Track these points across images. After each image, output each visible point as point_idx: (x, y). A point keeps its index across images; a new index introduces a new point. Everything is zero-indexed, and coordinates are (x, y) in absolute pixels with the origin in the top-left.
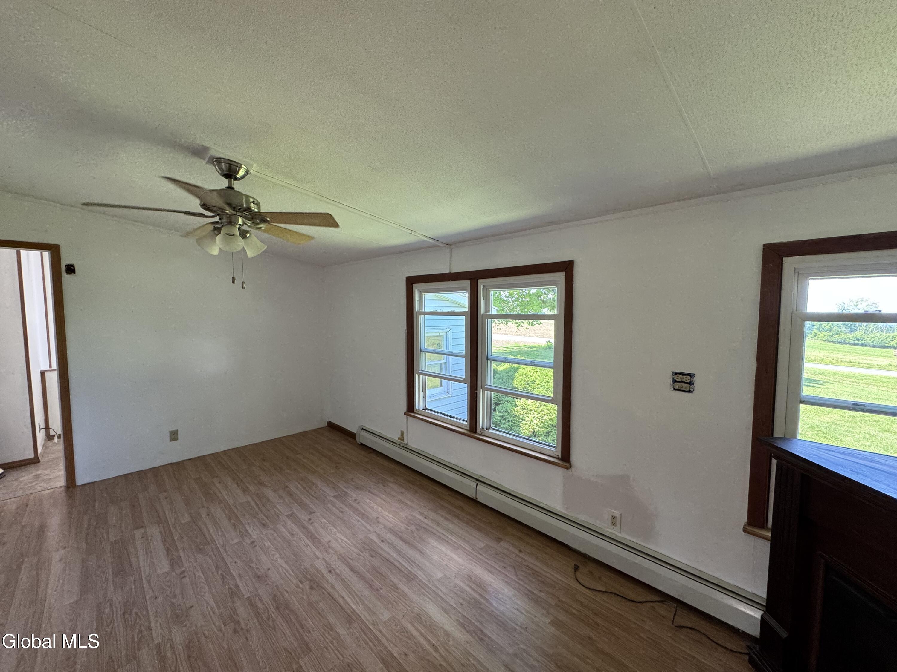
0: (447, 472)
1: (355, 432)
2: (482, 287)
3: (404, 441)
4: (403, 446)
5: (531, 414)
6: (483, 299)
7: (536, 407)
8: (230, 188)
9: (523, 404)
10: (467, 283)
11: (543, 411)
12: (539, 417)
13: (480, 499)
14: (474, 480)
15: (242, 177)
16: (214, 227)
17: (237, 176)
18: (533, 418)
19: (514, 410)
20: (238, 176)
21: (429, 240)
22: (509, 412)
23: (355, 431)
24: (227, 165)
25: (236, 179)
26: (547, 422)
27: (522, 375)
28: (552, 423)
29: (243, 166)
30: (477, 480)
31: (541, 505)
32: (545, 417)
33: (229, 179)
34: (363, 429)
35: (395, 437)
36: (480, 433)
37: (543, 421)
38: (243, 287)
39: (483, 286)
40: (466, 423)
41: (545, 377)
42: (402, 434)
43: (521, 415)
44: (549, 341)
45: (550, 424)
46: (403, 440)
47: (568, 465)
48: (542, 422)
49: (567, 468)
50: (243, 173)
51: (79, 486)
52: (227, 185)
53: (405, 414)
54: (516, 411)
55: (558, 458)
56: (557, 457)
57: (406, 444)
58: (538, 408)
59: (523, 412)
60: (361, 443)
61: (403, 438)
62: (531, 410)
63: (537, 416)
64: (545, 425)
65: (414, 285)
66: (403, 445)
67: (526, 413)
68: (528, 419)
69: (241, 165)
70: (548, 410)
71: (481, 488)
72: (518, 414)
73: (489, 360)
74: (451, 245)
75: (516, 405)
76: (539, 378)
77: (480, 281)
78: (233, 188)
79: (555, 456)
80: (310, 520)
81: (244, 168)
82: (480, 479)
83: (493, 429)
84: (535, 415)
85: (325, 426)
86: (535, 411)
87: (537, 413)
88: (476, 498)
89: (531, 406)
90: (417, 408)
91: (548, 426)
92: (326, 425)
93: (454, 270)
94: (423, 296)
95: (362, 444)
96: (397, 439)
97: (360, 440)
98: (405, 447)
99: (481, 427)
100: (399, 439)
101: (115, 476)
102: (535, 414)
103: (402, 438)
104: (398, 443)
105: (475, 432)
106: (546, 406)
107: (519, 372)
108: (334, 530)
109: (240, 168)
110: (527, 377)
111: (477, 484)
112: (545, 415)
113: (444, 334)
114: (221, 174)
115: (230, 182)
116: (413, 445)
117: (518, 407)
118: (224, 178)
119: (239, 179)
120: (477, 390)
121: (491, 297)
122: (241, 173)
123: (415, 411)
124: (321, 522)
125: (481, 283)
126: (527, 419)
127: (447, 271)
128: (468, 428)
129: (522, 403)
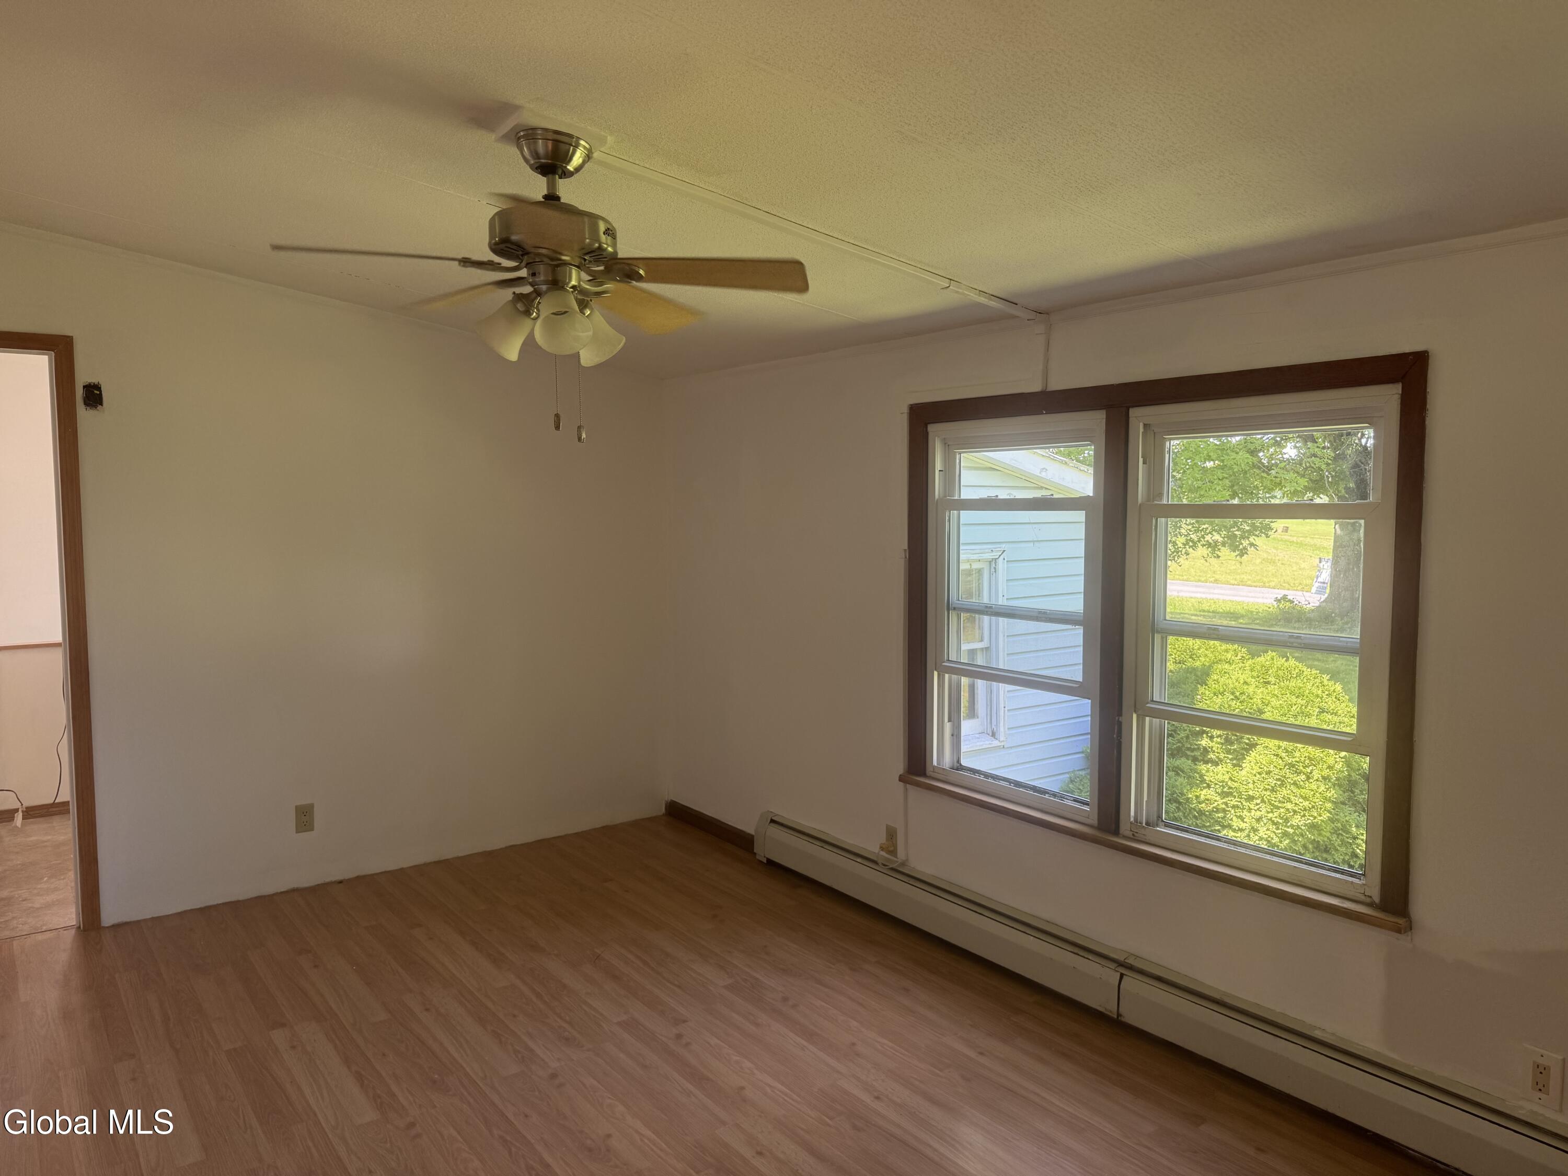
0: (1028, 941)
1: (753, 833)
2: (1141, 430)
3: (896, 856)
4: (892, 869)
5: (1250, 810)
6: (1144, 463)
7: (1266, 790)
8: (551, 198)
9: (1226, 777)
10: (1096, 420)
11: (1290, 801)
12: (1276, 820)
13: (1132, 1017)
14: (1113, 966)
15: (578, 169)
16: (514, 293)
17: (568, 167)
18: (1258, 820)
19: (1197, 797)
20: (570, 168)
21: (993, 304)
22: (1180, 803)
23: (750, 830)
24: (550, 144)
25: (566, 174)
26: (1302, 835)
27: (1222, 694)
28: (1319, 839)
29: (582, 142)
30: (1121, 964)
31: (1317, 1034)
32: (1296, 820)
33: (550, 176)
34: (772, 821)
35: (872, 845)
36: (1129, 834)
37: (1291, 831)
38: (580, 439)
39: (1145, 425)
40: (1087, 808)
41: (1294, 699)
42: (891, 834)
43: (1218, 811)
44: (1285, 598)
45: (1313, 842)
46: (893, 852)
47: (1401, 921)
48: (1285, 834)
49: (1399, 931)
50: (581, 161)
51: (107, 927)
52: (545, 192)
53: (901, 779)
54: (1202, 797)
55: (1371, 905)
56: (1368, 900)
57: (903, 864)
58: (1273, 790)
59: (1226, 804)
60: (768, 860)
61: (895, 846)
62: (1250, 798)
63: (1270, 815)
64: (1294, 842)
65: (932, 428)
66: (894, 866)
67: (1234, 807)
68: (1243, 825)
69: (579, 138)
70: (1305, 799)
71: (1132, 984)
72: (1210, 808)
73: (1158, 632)
74: (1048, 314)
75: (1203, 781)
76: (1274, 702)
77: (1134, 413)
78: (558, 198)
79: (1362, 898)
80: (679, 1036)
81: (585, 147)
82: (1131, 961)
83: (1167, 825)
84: (1263, 812)
85: (661, 813)
86: (1263, 801)
87: (1269, 808)
88: (1119, 1015)
89: (1251, 786)
90: (935, 763)
91: (1305, 847)
92: (663, 810)
93: (1057, 384)
94: (958, 456)
95: (770, 863)
96: (876, 849)
97: (763, 851)
98: (900, 872)
99: (1132, 819)
100: (882, 848)
101: (179, 910)
102: (1264, 810)
103: (890, 845)
104: (880, 861)
105: (1116, 832)
106: (1299, 787)
107: (1210, 682)
108: (747, 1064)
109: (577, 146)
110: (1237, 698)
111: (1122, 976)
112: (1295, 812)
113: (985, 566)
114: (531, 167)
115: (552, 185)
116: (922, 865)
117: (1209, 787)
118: (540, 176)
119: (571, 174)
120: (1120, 714)
121: (1167, 456)
122: (577, 160)
123: (929, 771)
124: (711, 1045)
125: (1139, 417)
126: (1236, 823)
127: (1036, 387)
128: (1095, 821)
129: (1220, 777)
